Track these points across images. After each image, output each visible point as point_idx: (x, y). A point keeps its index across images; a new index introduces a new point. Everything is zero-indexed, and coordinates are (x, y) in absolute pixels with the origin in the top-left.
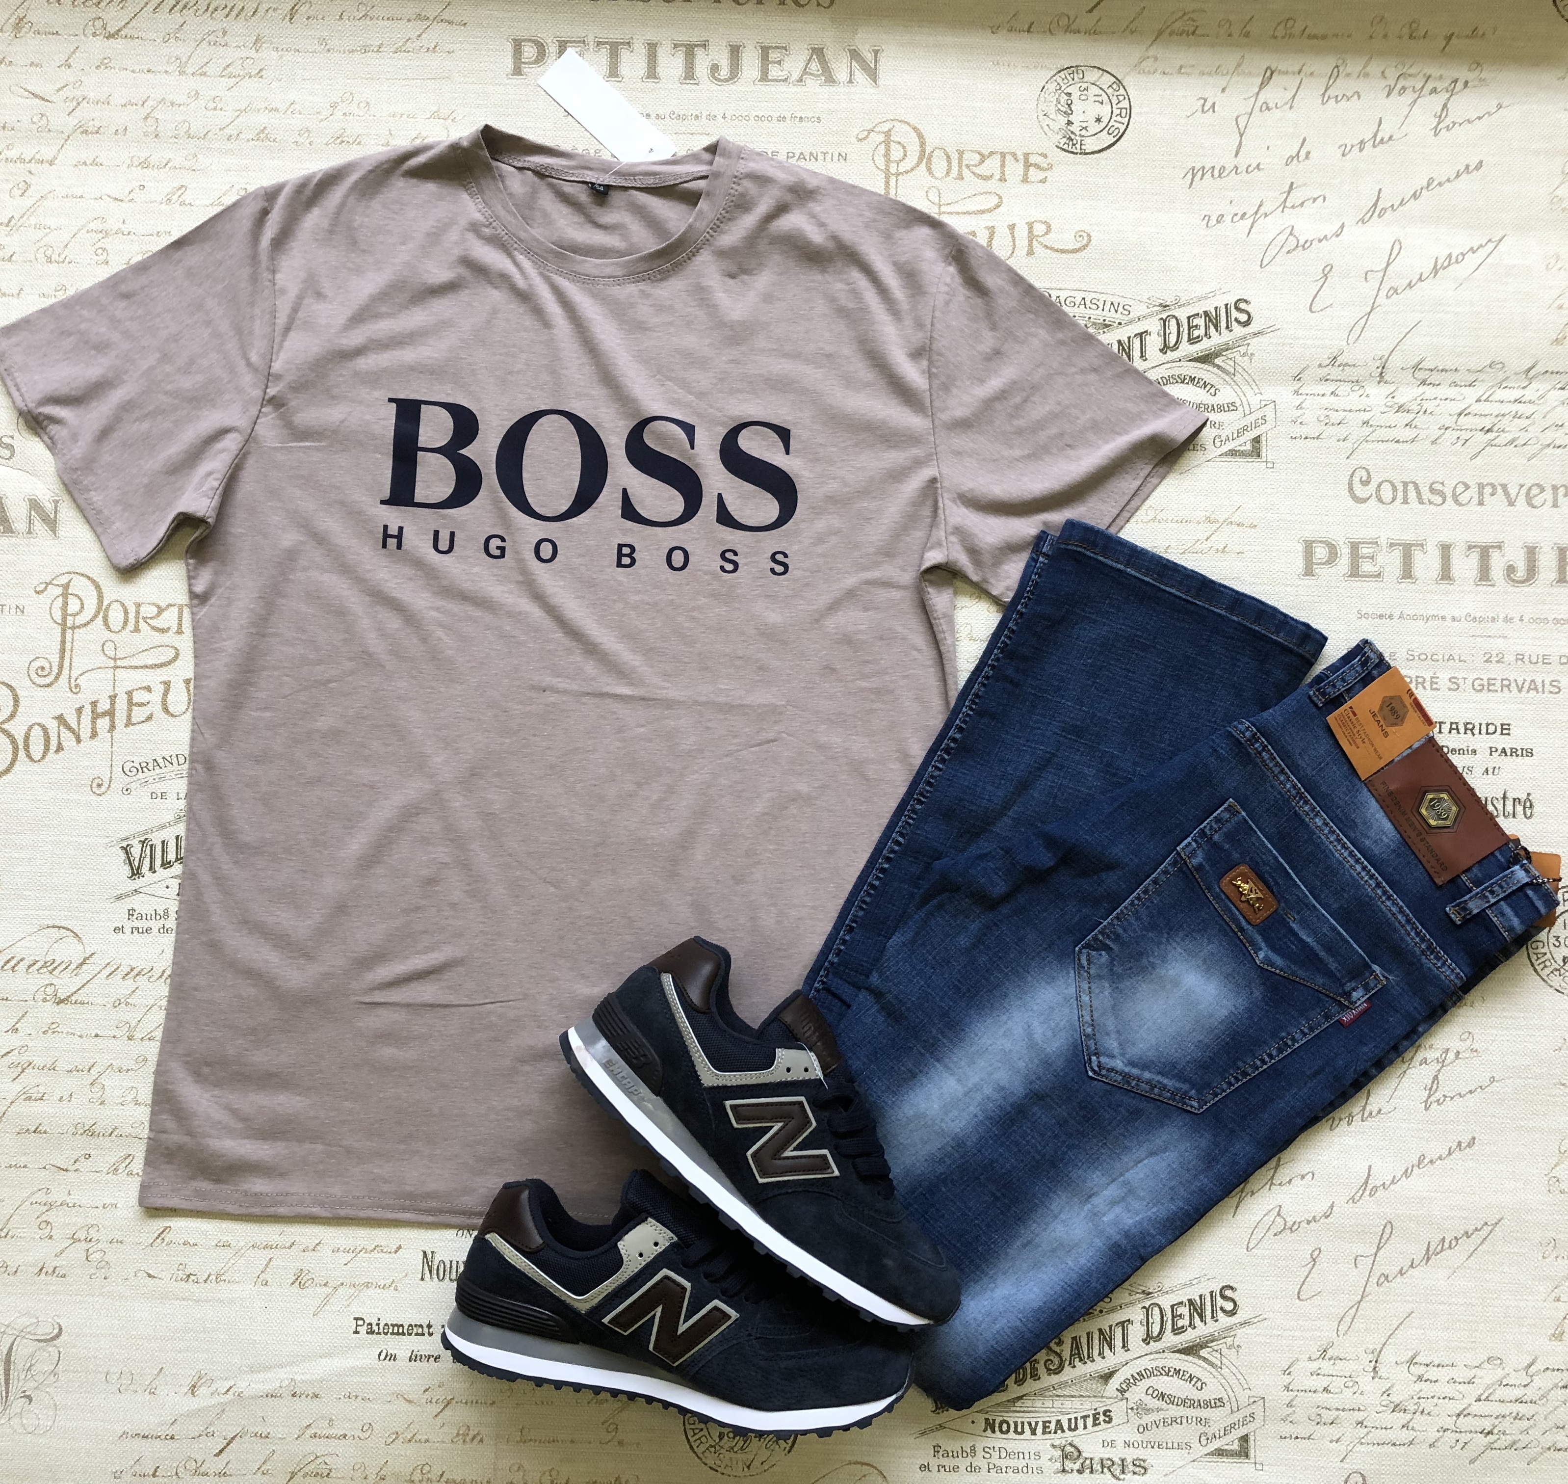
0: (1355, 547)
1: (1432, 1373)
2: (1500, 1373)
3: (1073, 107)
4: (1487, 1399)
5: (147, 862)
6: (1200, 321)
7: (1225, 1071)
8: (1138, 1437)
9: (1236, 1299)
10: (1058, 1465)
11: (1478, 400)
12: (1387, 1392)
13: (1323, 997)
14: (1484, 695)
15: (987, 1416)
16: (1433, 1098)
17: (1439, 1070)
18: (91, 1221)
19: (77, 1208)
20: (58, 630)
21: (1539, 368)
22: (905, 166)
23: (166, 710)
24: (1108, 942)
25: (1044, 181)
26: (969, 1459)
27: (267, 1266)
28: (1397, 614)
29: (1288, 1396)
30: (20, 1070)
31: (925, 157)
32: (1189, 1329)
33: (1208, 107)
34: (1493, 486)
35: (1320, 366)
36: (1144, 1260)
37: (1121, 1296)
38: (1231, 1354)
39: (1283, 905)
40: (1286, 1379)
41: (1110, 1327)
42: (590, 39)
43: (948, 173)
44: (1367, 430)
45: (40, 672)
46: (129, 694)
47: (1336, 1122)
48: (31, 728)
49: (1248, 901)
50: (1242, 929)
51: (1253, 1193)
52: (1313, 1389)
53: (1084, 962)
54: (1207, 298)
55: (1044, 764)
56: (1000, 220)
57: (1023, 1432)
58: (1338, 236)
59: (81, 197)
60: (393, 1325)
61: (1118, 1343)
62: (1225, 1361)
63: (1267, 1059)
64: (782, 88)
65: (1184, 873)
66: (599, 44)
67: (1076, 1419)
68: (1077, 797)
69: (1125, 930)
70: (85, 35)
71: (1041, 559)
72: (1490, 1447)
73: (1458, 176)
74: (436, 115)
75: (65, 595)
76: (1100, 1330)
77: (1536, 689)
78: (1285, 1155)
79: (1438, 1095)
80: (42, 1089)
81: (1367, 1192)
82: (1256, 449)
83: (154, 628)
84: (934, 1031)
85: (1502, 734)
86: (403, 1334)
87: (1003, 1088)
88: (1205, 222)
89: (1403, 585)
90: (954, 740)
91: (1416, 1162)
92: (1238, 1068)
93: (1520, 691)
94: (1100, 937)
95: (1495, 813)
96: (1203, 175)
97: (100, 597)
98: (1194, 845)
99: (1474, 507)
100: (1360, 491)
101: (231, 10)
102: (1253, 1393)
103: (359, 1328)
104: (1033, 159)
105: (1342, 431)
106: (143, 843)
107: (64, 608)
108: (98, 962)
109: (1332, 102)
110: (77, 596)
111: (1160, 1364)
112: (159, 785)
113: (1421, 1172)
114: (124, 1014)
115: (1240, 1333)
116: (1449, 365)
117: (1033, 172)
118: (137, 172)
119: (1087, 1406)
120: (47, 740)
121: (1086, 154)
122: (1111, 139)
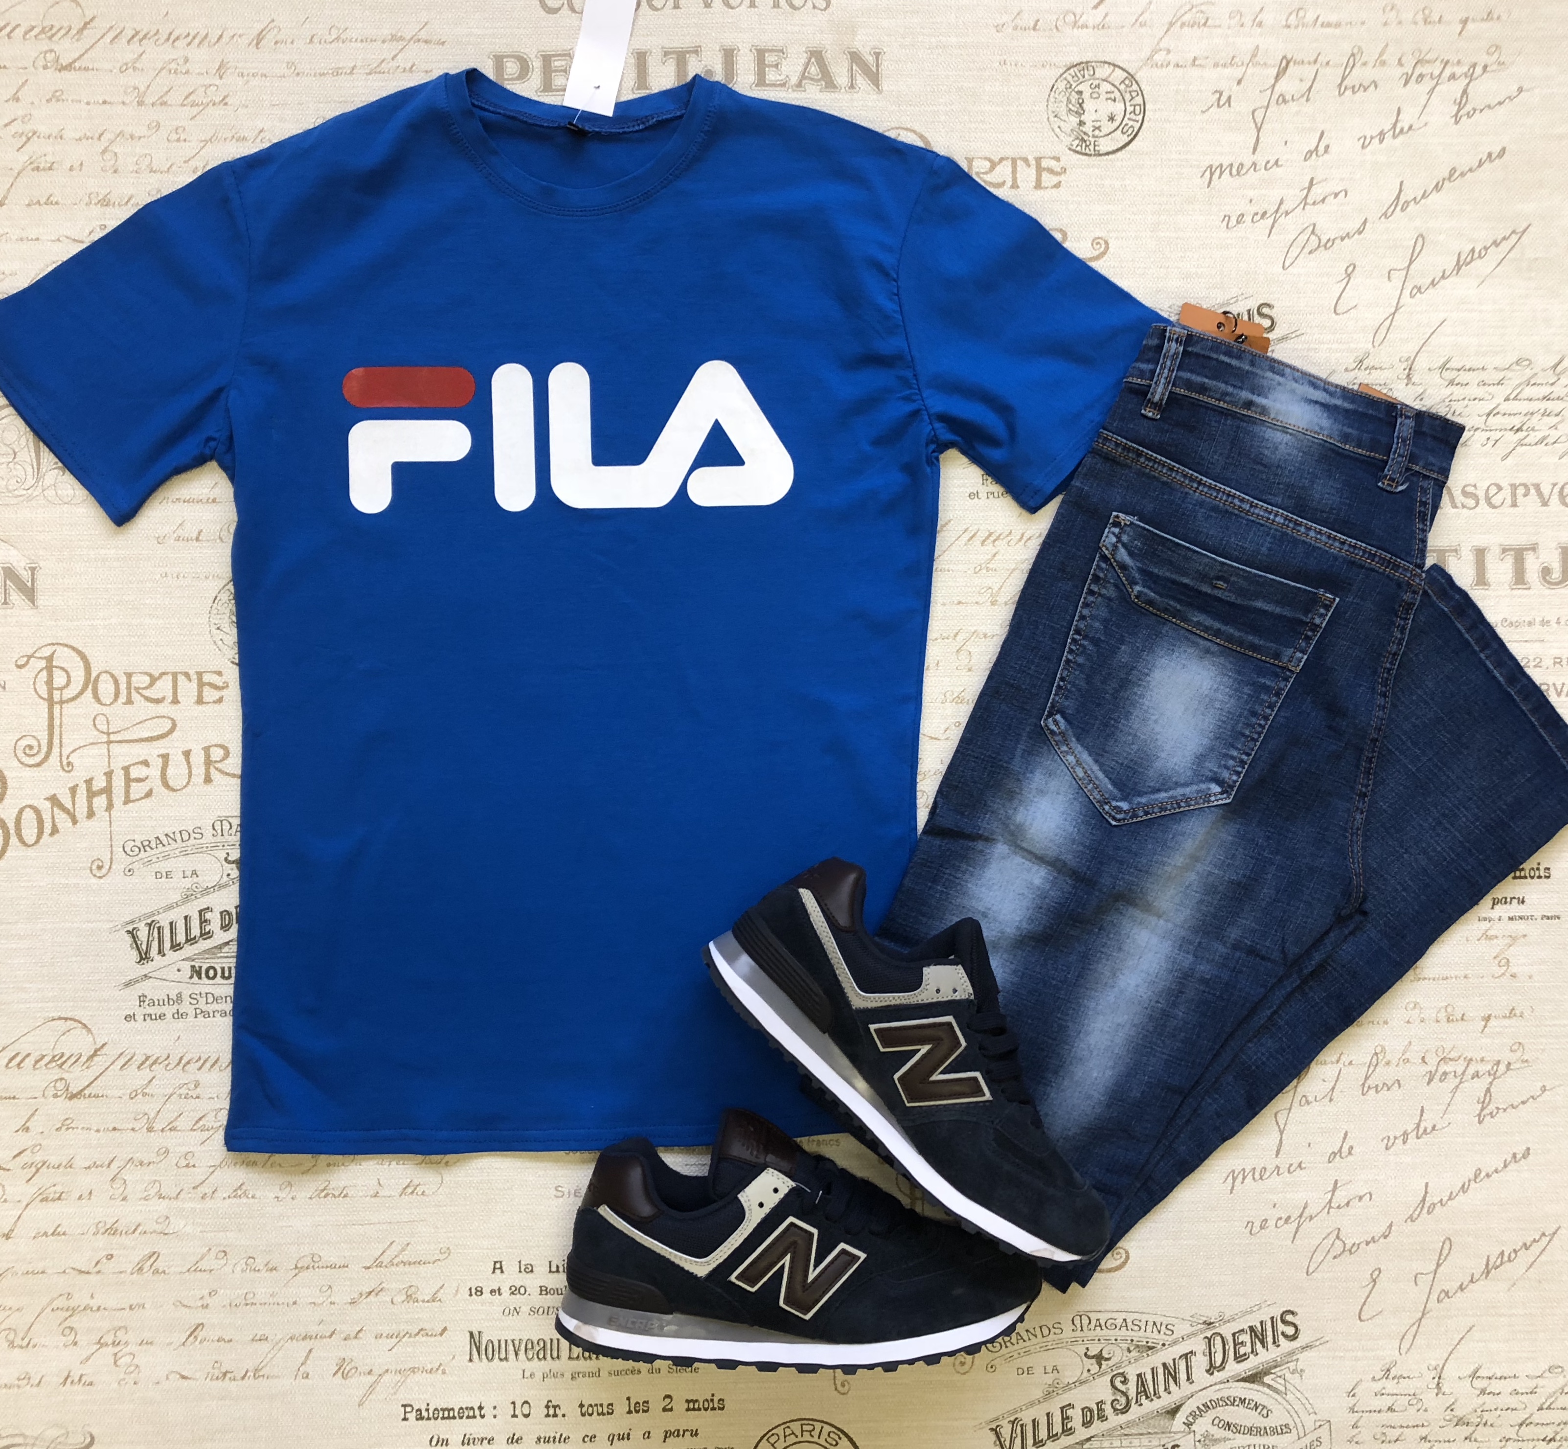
1: (1495, 1386)
2: (1561, 1381)
3: (1084, 106)
4: (1549, 1408)
5: (155, 945)
9: (1297, 1323)
11: (1507, 399)
12: (1450, 1408)
16: (1486, 1111)
17: (1491, 1083)
18: (116, 1324)
19: (102, 1312)
20: (45, 705)
21: (1566, 364)
23: (166, 785)
25: (1058, 185)
27: (307, 1357)
29: (1353, 1417)
30: (34, 1169)
32: (1252, 1356)
33: (1223, 101)
34: (1525, 486)
35: (1346, 370)
38: (1294, 1379)
40: (1352, 1401)
41: (1174, 1360)
45: (27, 751)
46: (126, 770)
47: (1391, 1141)
48: (21, 811)
51: (1311, 1218)
52: (1378, 1409)
58: (1360, 233)
59: (37, 239)
60: (444, 1408)
61: (1183, 1376)
62: (1288, 1386)
70: (36, 68)
73: (1479, 166)
75: (49, 668)
76: (1164, 1364)
79: (1492, 1108)
80: (59, 1188)
81: (1425, 1210)
83: (147, 699)
86: (454, 1418)
88: (1225, 223)
91: (1472, 1177)
93: (1559, 695)
96: (1221, 173)
97: (88, 669)
99: (1507, 509)
101: (194, 38)
102: (1318, 1417)
103: (408, 1415)
104: (1045, 163)
106: (150, 925)
107: (49, 682)
108: (111, 1052)
109: (1349, 93)
110: (62, 669)
111: (1225, 1393)
112: (162, 864)
113: (1477, 1185)
114: (141, 1105)
115: (1303, 1356)
116: (1477, 364)
117: (1046, 177)
118: (96, 210)
119: (1155, 1443)
120: (40, 822)
121: (1100, 155)
122: (1126, 139)
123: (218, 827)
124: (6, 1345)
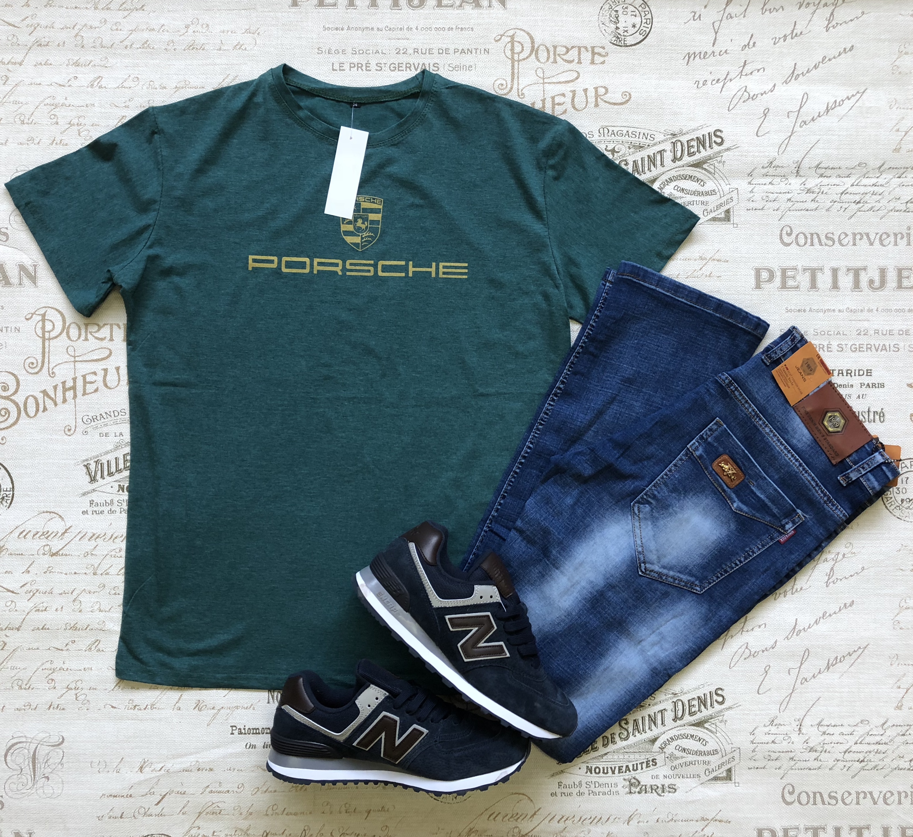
0: (784, 271)
2: (868, 728)
3: (619, 19)
4: (861, 743)
5: (99, 473)
6: (694, 143)
7: (716, 569)
8: (671, 773)
9: (724, 695)
10: (627, 790)
11: (852, 185)
12: (806, 742)
13: (770, 528)
14: (858, 354)
15: (587, 765)
16: (831, 580)
17: (834, 565)
18: (76, 678)
19: (69, 671)
20: (41, 340)
21: (886, 166)
22: (522, 56)
23: (106, 385)
24: (649, 499)
25: (603, 63)
26: (578, 789)
27: (179, 700)
28: (808, 309)
29: (753, 746)
30: (32, 594)
31: (534, 50)
32: (698, 712)
33: (696, 17)
34: (861, 234)
35: (763, 167)
36: (670, 676)
37: (660, 696)
38: (721, 725)
39: (747, 477)
41: (655, 713)
43: (548, 59)
44: (790, 204)
45: (31, 365)
46: (84, 377)
47: (778, 596)
48: (27, 398)
49: (727, 475)
50: (724, 491)
51: (732, 637)
52: (766, 742)
53: (636, 512)
54: (698, 129)
55: (613, 400)
56: (579, 86)
57: (607, 773)
58: (772, 91)
59: (41, 85)
60: (253, 729)
61: (659, 722)
62: (718, 729)
63: (738, 563)
64: (450, 11)
65: (692, 460)
67: (637, 764)
68: (630, 419)
69: (658, 492)
71: (608, 284)
72: (863, 769)
73: (839, 55)
74: (248, 31)
75: (43, 320)
76: (649, 715)
77: (886, 349)
78: (749, 615)
79: (834, 578)
80: (45, 605)
81: (795, 634)
82: (727, 217)
83: (96, 338)
85: (867, 375)
86: (258, 734)
87: (592, 582)
88: (696, 85)
89: (811, 293)
90: (559, 388)
91: (822, 616)
92: (723, 568)
93: (877, 350)
94: (645, 497)
95: (864, 420)
96: (694, 58)
97: (64, 321)
98: (697, 444)
99: (850, 247)
100: (786, 239)
102: (733, 746)
103: (233, 732)
104: (596, 50)
105: (776, 205)
106: (96, 462)
107: (43, 328)
108: (74, 531)
109: (767, 13)
110: (50, 321)
111: (682, 732)
112: (103, 429)
113: (823, 620)
114: (90, 560)
115: (727, 713)
116: (836, 165)
117: (597, 58)
118: (72, 69)
119: (643, 757)
120: (37, 404)
121: (627, 46)
122: (642, 37)
124: (17, 688)
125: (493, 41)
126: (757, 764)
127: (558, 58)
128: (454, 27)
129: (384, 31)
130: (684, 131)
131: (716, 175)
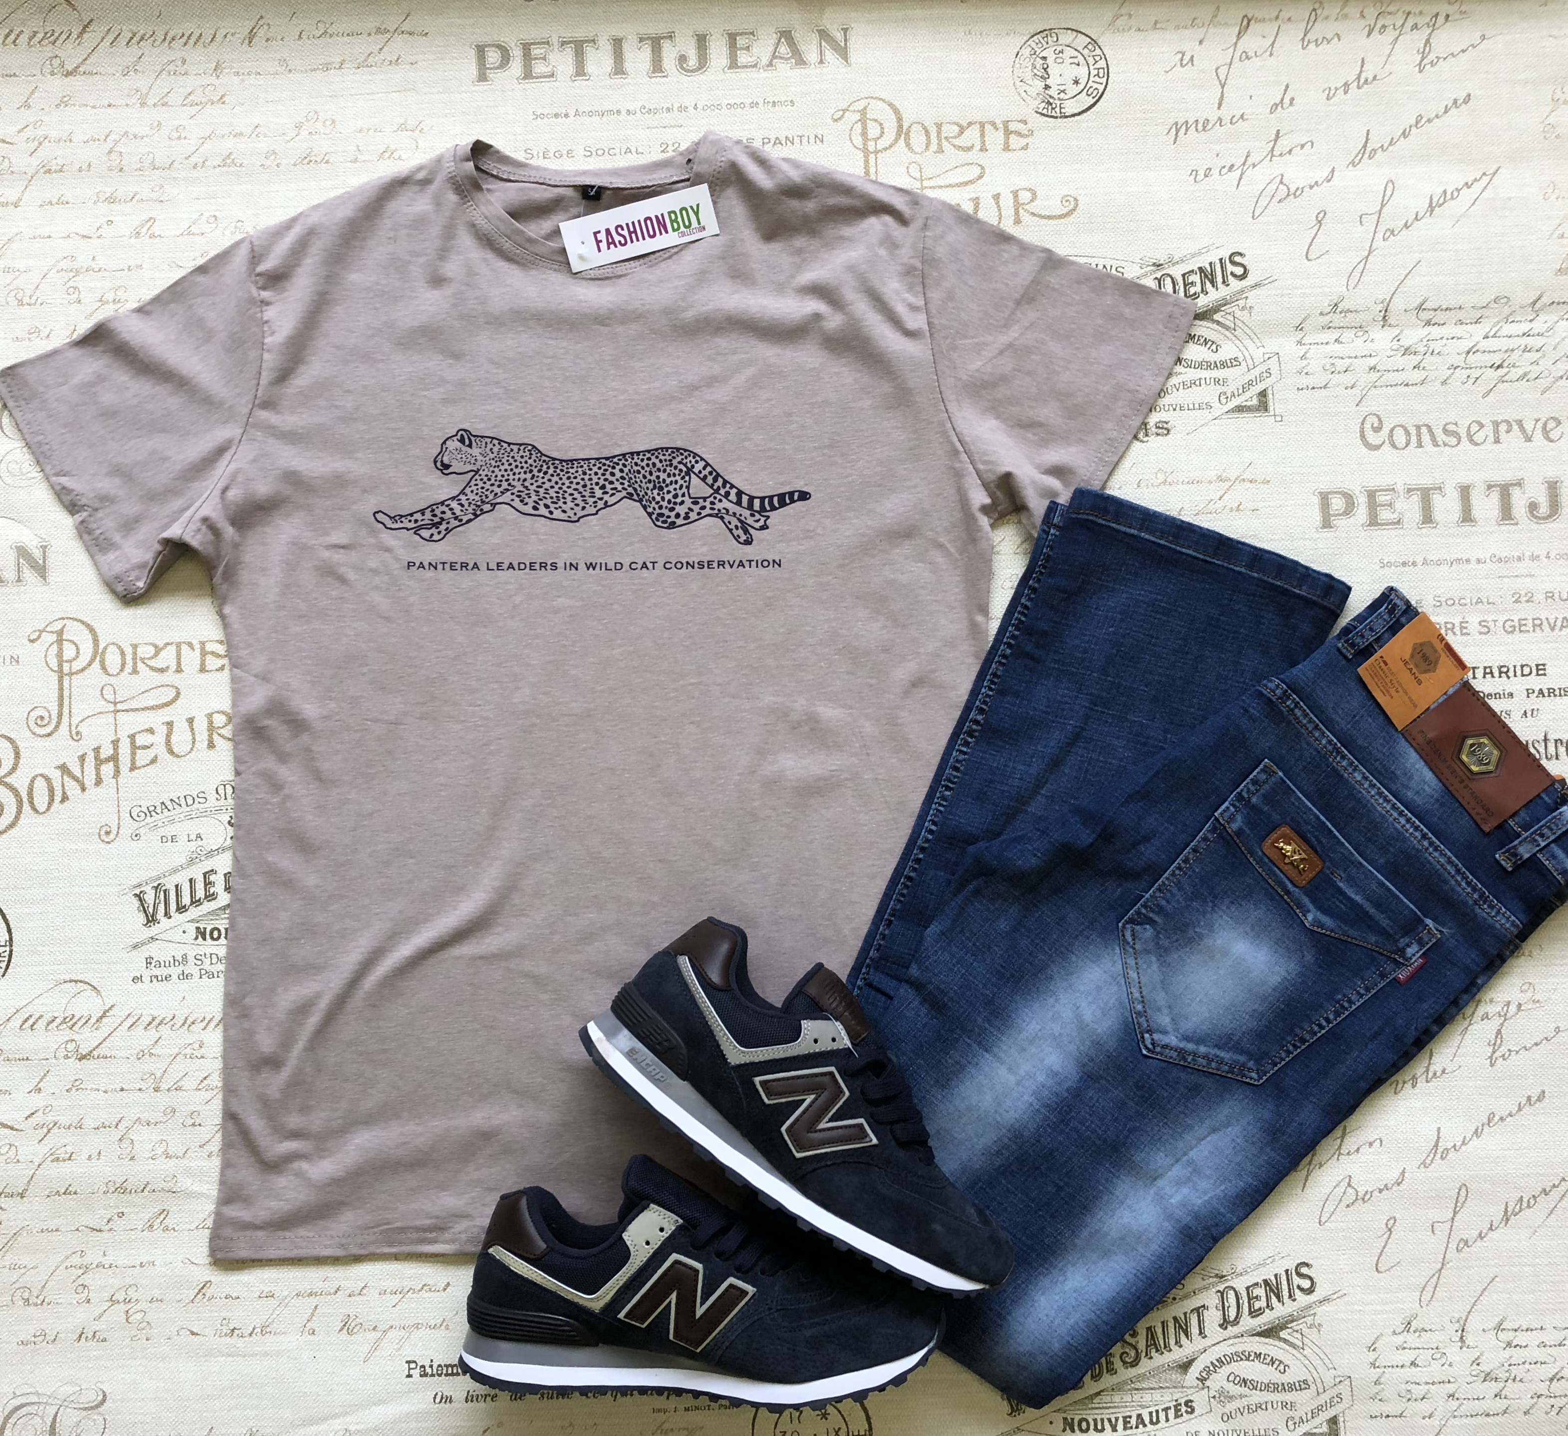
0: (1371, 495)
1: (1521, 1338)
3: (1049, 71)
5: (161, 908)
6: (1196, 278)
7: (1283, 1039)
8: (1223, 1426)
9: (1313, 1275)
11: (1486, 337)
12: (1476, 1362)
13: (1377, 955)
14: (1517, 636)
15: (1065, 1414)
16: (1498, 1054)
17: (1502, 1024)
18: (128, 1281)
19: (113, 1269)
20: (55, 677)
21: (1545, 300)
22: (882, 144)
23: (171, 752)
24: (1151, 915)
25: (1025, 148)
27: (312, 1315)
28: (1420, 561)
29: (1375, 1373)
30: (45, 1130)
31: (902, 132)
32: (1267, 1311)
33: (1186, 61)
34: (1508, 422)
35: (1321, 314)
36: (1216, 1240)
37: (1193, 1281)
38: (1312, 1334)
39: (1328, 864)
40: (1372, 1356)
41: (1185, 1314)
42: (554, 40)
43: (928, 145)
44: (1374, 376)
45: (39, 722)
46: (132, 737)
47: (1400, 1086)
48: (34, 779)
49: (1292, 863)
50: (1288, 892)
51: (1321, 1166)
52: (1400, 1364)
53: (1129, 938)
54: (1200, 254)
55: (1075, 739)
56: (984, 191)
57: (1103, 1430)
58: (1329, 181)
59: (50, 237)
60: (447, 1366)
61: (1195, 1330)
62: (1306, 1340)
63: (1324, 1023)
64: (752, 73)
65: (1224, 838)
66: (563, 43)
67: (1157, 1411)
68: (1109, 769)
69: (1168, 902)
70: (44, 75)
71: (1052, 531)
73: (1446, 112)
74: (402, 127)
75: (60, 641)
76: (1175, 1319)
78: (1352, 1122)
79: (1503, 1050)
80: (69, 1149)
81: (1439, 1156)
82: (1263, 404)
83: (152, 668)
84: (980, 1020)
85: (1538, 675)
86: (457, 1374)
87: (1057, 1074)
88: (1193, 177)
89: (1424, 530)
90: (976, 722)
91: (1486, 1121)
92: (1297, 1035)
93: (1553, 629)
94: (1143, 911)
95: (1537, 756)
96: (1187, 130)
97: (96, 641)
98: (1232, 808)
99: (1489, 446)
100: (1372, 438)
101: (189, 38)
102: (1338, 1373)
103: (412, 1372)
104: (1012, 127)
105: (1349, 379)
106: (156, 888)
107: (60, 655)
108: (119, 1013)
109: (1312, 46)
110: (72, 642)
111: (1239, 1348)
112: (168, 828)
113: (1492, 1130)
114: (149, 1065)
115: (1320, 1310)
116: (1453, 303)
117: (1013, 138)
118: (104, 208)
119: (1167, 1397)
120: (51, 791)
121: (1066, 117)
122: (1091, 100)
123: (221, 791)
124: (21, 1303)
125: (829, 121)
126: (1386, 1409)
127: (944, 143)
128: (761, 101)
129: (639, 115)
130: (1175, 260)
131: (1238, 332)
